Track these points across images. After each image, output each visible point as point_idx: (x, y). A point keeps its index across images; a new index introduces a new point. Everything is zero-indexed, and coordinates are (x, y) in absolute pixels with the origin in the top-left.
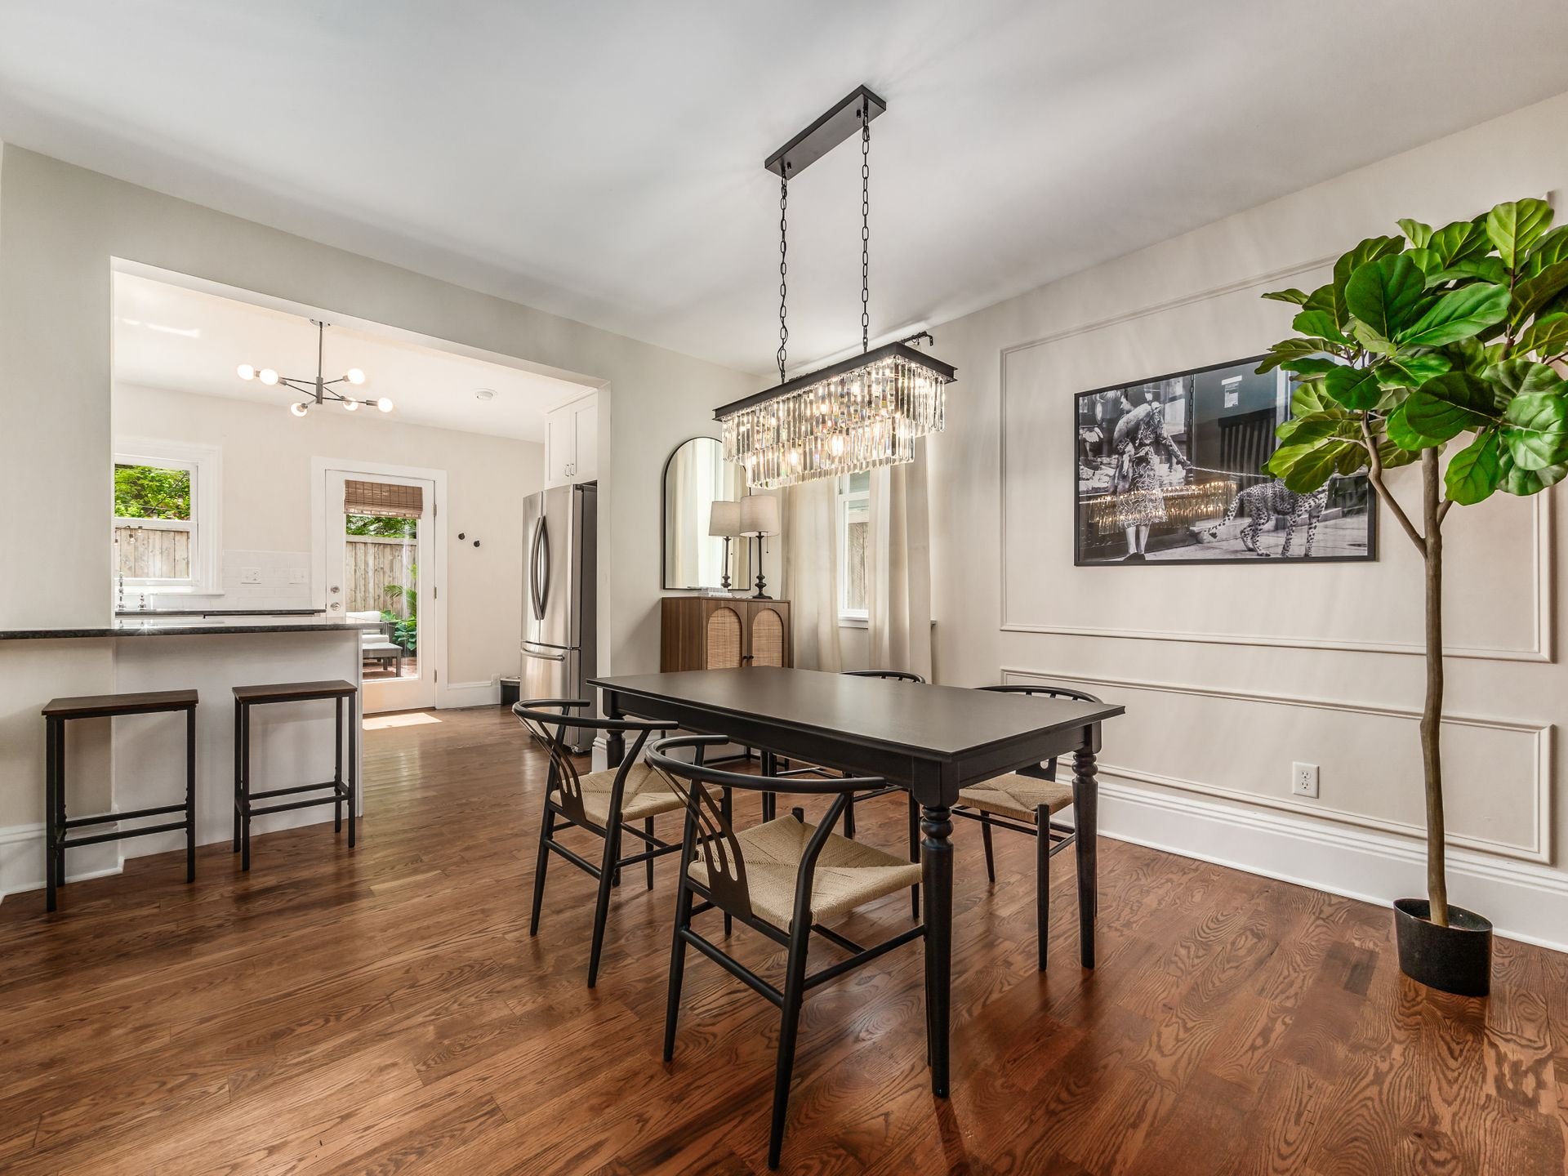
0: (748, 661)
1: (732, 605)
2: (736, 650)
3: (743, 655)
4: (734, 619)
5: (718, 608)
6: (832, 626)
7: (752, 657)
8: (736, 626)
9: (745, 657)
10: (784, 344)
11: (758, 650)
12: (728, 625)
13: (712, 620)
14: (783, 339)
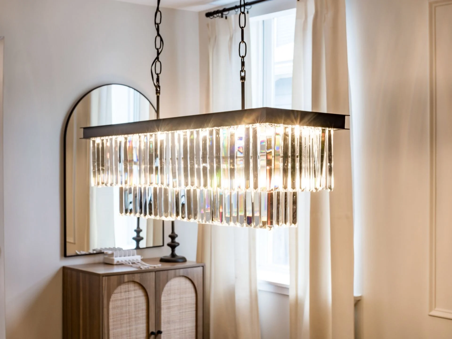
0: (155, 337)
1: (137, 278)
2: (142, 326)
3: (151, 331)
4: (140, 293)
5: (120, 283)
6: (251, 291)
7: (160, 332)
8: (142, 300)
9: (152, 333)
10: (158, 54)
11: (168, 322)
12: (133, 300)
13: (114, 297)
14: (158, 49)
